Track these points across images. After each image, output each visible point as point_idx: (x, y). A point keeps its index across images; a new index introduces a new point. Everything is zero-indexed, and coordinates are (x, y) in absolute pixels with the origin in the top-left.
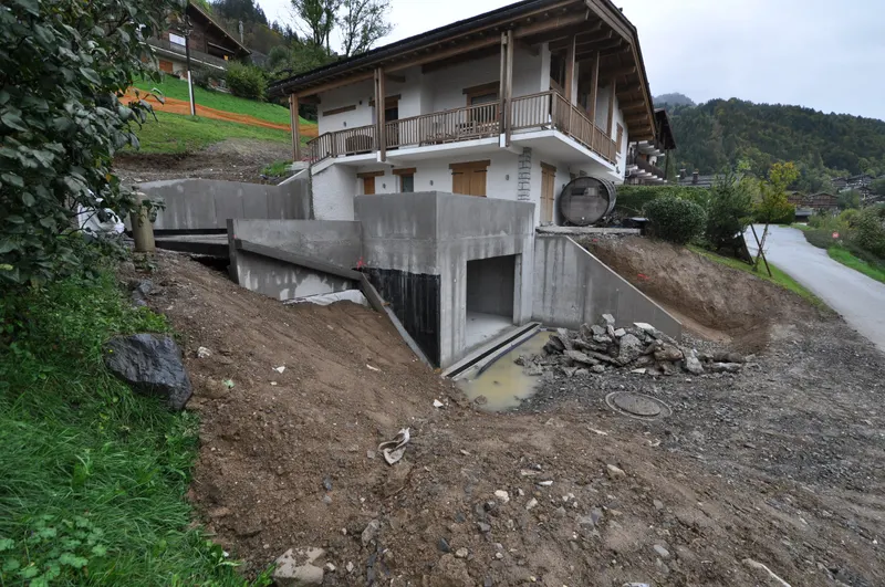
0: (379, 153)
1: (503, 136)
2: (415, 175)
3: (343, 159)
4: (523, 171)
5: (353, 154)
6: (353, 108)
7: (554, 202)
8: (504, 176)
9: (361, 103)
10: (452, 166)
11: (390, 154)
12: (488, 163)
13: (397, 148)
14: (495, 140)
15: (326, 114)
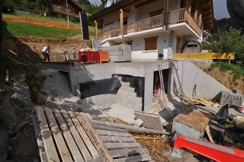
0: (121, 36)
1: (165, 26)
2: (132, 42)
3: (110, 39)
4: (171, 39)
5: (113, 37)
6: (113, 22)
7: (180, 50)
8: (164, 41)
9: (115, 21)
10: (145, 39)
11: (124, 36)
12: (158, 37)
13: (127, 34)
14: (161, 28)
15: (105, 25)
